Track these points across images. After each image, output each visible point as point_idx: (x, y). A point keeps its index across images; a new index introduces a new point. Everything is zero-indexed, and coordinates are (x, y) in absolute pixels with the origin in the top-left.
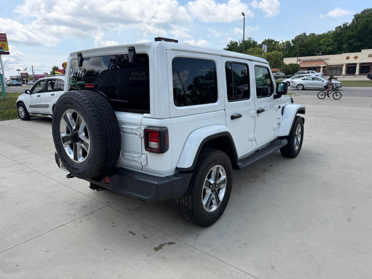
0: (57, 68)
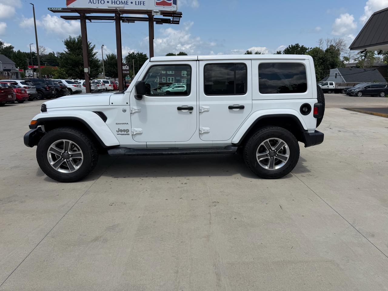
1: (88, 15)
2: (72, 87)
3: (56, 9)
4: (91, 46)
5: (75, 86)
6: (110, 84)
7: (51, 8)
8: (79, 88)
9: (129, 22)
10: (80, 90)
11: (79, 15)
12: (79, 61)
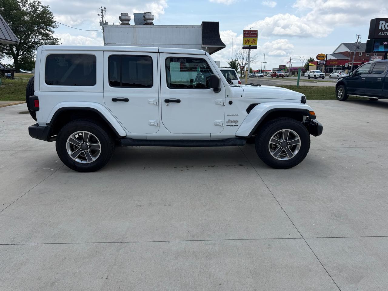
0: (313, 60)
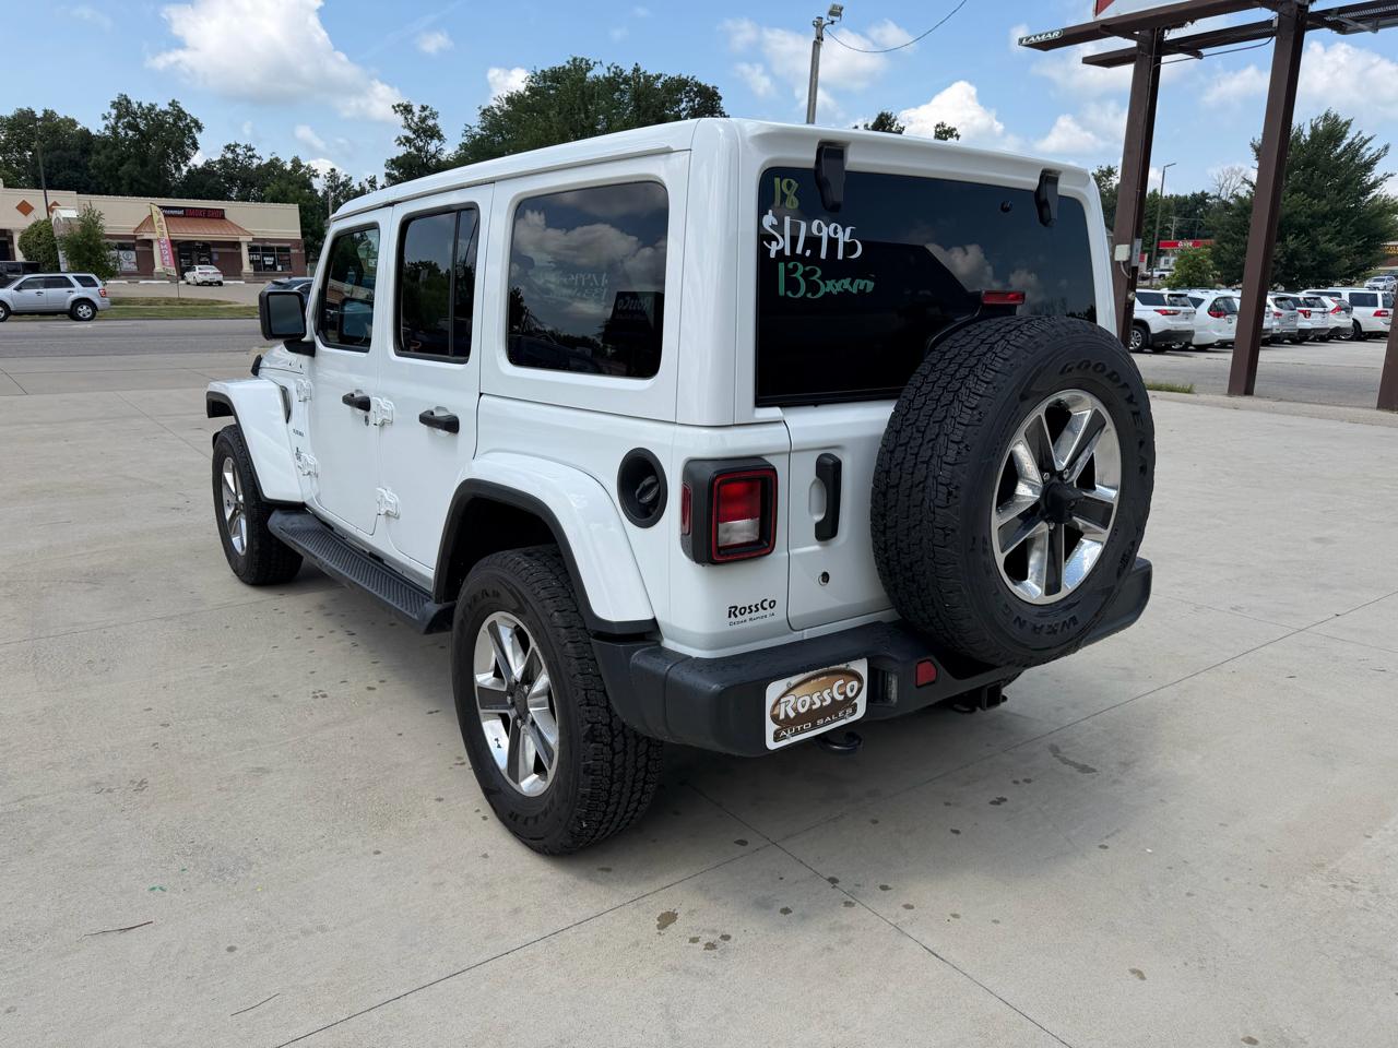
1: (1172, 35)
2: (1153, 318)
3: (1043, 37)
4: (1369, 149)
5: (1165, 313)
6: (1380, 307)
7: (1028, 39)
8: (1181, 319)
9: (1375, 29)
10: (1188, 329)
11: (1133, 44)
12: (1291, 215)
